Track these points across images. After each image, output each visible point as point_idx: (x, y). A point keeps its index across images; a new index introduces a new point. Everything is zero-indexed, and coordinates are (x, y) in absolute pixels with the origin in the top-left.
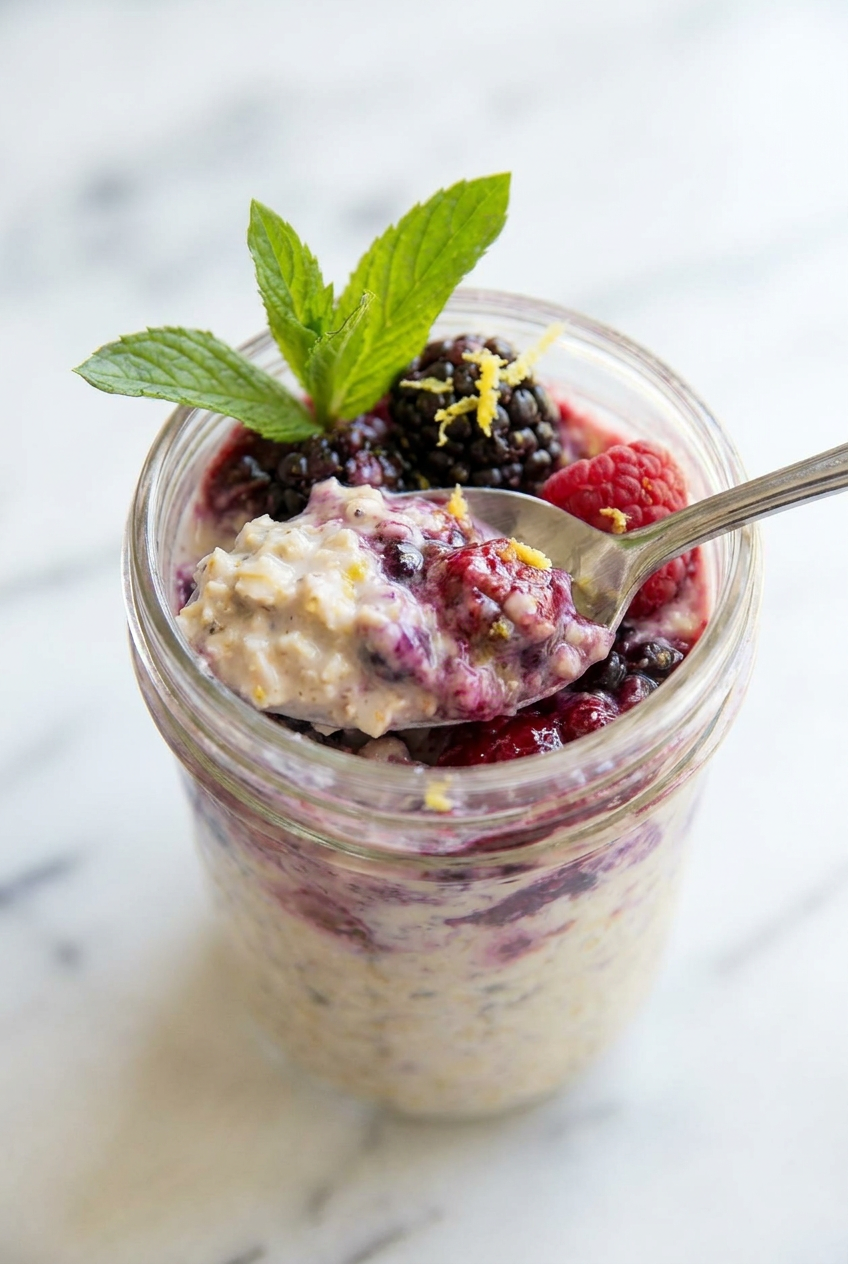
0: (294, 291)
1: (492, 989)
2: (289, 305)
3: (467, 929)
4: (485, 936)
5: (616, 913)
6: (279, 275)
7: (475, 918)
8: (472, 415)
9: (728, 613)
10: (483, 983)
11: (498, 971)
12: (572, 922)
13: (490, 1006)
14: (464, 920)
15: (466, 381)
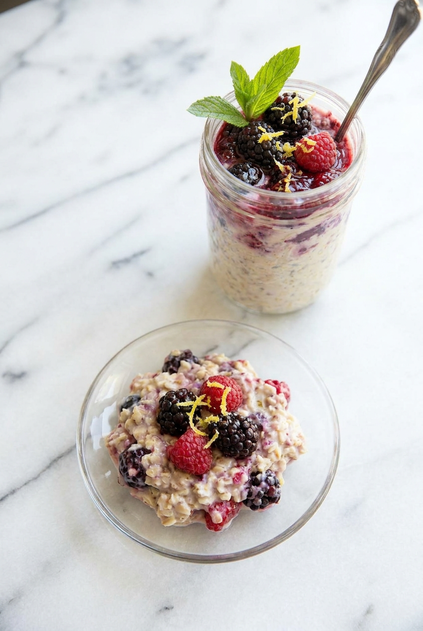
0: (242, 84)
1: (294, 265)
2: (240, 89)
3: (291, 244)
4: (295, 246)
5: (328, 243)
6: (238, 79)
7: (293, 241)
8: (291, 117)
9: (357, 160)
10: (292, 263)
11: (297, 259)
12: (317, 244)
13: (293, 271)
14: (290, 241)
15: (289, 108)
